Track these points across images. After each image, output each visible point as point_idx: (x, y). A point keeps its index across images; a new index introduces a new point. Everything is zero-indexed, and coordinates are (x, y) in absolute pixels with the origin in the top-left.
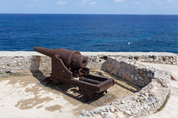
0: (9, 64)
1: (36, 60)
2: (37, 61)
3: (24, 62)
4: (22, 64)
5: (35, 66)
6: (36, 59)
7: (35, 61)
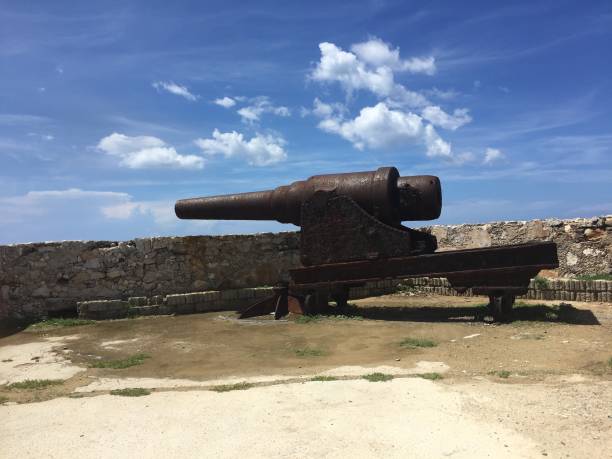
0: (66, 277)
1: (185, 254)
2: (188, 257)
3: (134, 264)
4: (123, 273)
5: (180, 278)
6: (183, 250)
7: (182, 258)
